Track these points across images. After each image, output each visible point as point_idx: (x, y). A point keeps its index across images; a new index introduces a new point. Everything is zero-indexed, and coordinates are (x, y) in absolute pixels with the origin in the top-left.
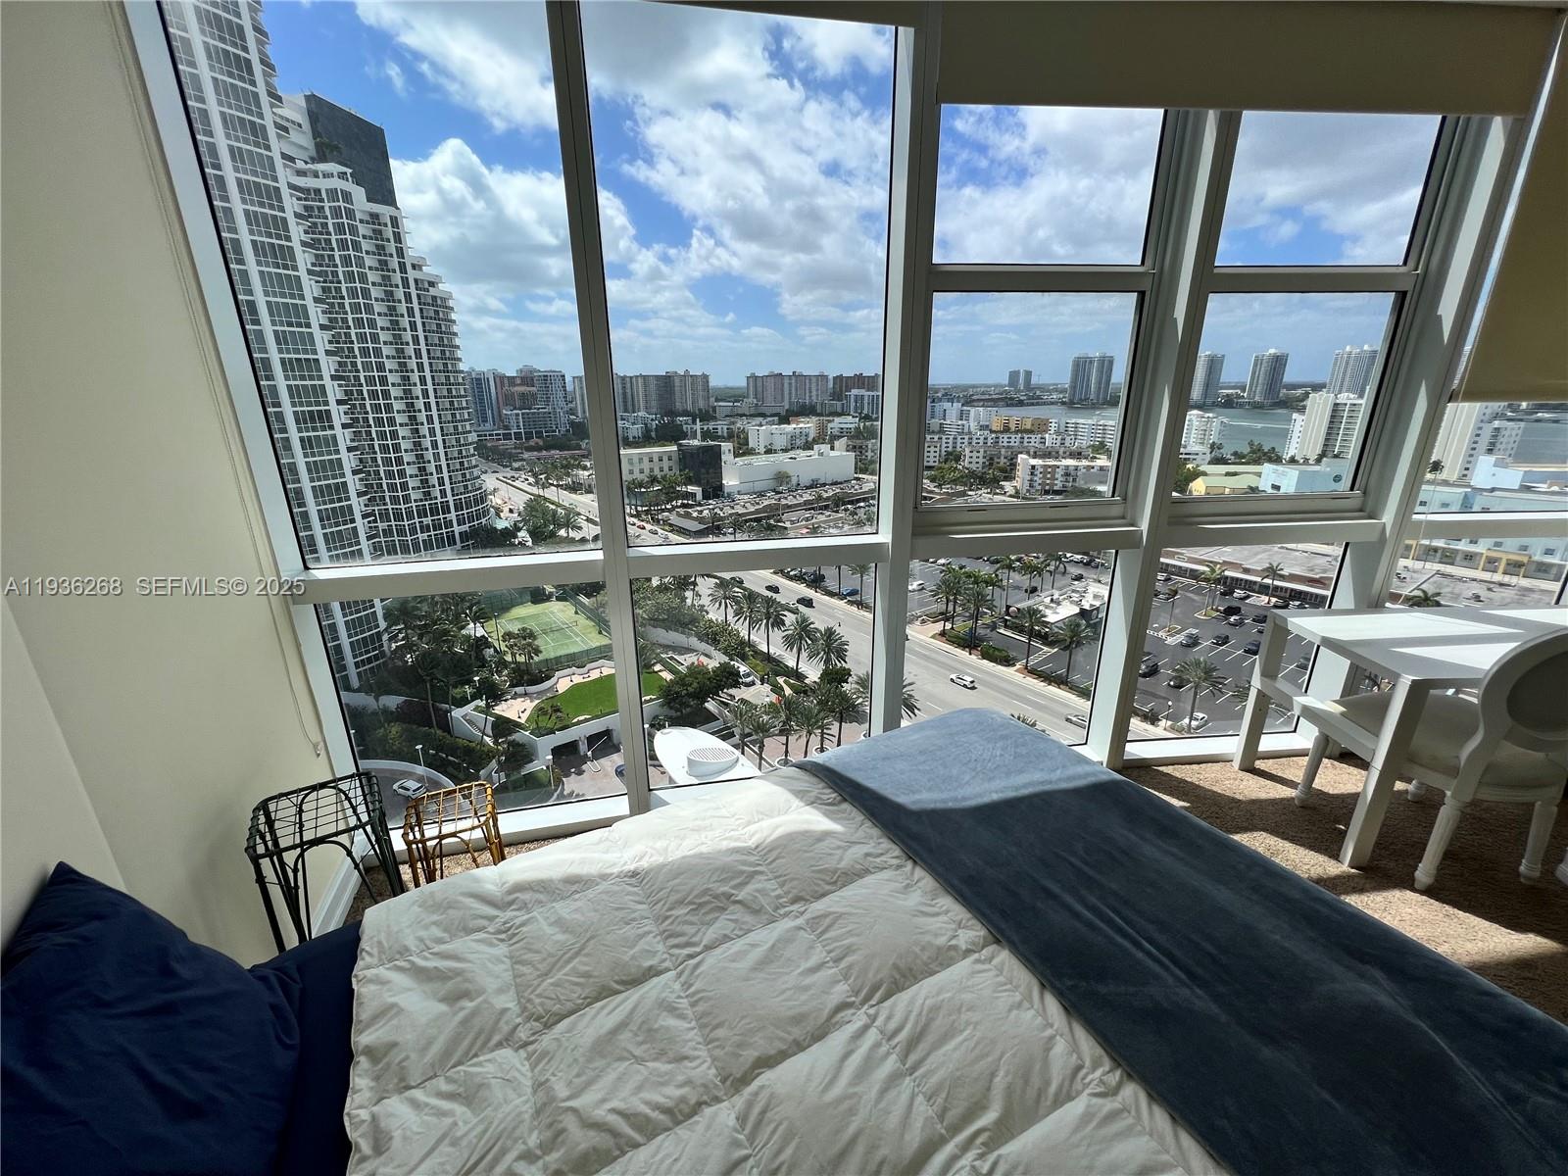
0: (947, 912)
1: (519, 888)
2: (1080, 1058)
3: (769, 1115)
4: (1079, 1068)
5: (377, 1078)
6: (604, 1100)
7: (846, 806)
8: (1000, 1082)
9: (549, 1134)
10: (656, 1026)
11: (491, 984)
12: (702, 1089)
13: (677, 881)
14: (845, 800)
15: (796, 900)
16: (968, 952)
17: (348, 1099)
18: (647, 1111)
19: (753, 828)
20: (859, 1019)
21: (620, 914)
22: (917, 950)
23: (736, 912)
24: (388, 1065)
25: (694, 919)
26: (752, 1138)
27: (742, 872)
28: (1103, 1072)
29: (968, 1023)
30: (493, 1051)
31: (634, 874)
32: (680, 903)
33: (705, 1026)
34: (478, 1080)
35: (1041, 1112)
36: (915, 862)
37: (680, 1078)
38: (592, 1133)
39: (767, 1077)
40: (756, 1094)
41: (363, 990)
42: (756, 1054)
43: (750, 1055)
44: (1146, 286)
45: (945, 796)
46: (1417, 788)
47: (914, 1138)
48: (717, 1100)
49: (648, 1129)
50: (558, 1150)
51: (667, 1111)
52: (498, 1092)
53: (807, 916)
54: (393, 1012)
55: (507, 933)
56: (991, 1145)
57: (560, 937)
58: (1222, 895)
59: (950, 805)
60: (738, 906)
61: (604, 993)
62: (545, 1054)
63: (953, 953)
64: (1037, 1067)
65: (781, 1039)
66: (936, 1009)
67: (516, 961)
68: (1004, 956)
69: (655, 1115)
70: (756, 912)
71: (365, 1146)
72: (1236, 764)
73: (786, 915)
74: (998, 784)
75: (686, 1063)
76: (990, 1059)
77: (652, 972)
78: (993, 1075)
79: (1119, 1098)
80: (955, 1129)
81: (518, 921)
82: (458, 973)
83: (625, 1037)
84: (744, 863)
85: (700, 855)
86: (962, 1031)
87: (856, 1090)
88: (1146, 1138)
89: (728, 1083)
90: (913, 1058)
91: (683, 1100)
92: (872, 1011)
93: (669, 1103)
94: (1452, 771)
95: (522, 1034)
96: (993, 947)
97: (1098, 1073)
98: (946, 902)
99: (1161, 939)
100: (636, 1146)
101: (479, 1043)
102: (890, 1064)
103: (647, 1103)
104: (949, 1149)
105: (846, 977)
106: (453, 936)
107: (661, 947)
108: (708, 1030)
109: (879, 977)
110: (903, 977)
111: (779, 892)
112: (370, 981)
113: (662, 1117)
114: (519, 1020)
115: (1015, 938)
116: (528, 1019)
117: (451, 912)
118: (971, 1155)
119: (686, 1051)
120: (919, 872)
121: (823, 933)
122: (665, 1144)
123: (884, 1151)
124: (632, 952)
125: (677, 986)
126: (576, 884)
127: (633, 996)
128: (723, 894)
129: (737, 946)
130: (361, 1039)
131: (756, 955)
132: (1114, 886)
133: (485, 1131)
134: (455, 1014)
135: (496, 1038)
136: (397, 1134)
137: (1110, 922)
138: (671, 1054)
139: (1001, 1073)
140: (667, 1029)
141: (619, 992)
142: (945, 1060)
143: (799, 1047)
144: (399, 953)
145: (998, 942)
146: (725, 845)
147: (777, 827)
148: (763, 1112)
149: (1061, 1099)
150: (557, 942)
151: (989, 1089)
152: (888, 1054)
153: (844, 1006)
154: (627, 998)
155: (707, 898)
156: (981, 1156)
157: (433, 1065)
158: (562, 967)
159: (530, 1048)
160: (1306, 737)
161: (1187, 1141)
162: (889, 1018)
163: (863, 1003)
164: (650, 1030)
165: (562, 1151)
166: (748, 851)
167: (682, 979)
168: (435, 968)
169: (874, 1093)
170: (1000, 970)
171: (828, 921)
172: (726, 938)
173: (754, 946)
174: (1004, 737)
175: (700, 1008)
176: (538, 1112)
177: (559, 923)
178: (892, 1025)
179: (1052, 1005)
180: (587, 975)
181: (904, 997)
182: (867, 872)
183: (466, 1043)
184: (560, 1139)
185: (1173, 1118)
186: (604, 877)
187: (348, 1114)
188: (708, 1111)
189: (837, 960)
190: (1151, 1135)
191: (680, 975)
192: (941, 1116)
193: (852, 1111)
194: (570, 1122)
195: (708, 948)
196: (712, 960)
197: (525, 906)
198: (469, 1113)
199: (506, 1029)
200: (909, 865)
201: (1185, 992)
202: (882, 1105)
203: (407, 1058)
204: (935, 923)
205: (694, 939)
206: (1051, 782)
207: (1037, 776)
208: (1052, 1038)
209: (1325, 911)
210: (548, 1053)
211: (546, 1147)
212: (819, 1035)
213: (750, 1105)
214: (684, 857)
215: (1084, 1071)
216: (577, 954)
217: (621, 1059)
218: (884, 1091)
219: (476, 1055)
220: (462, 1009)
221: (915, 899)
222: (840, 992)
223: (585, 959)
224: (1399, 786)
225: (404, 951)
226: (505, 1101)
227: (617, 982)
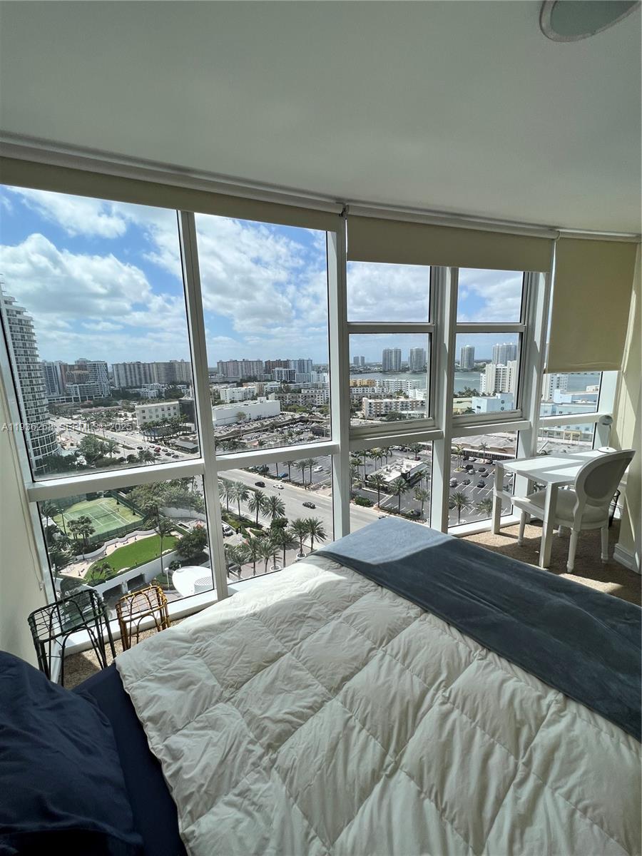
0: (402, 604)
1: (197, 631)
2: (469, 648)
3: (356, 697)
4: (471, 652)
5: (160, 730)
6: (280, 710)
7: (343, 568)
8: (444, 662)
9: (258, 731)
10: (291, 676)
11: (203, 676)
12: (322, 696)
13: (277, 613)
14: (343, 566)
15: (334, 612)
16: (416, 618)
17: (149, 742)
18: (301, 709)
19: (304, 584)
20: (380, 653)
21: (256, 633)
22: (395, 620)
23: (311, 622)
24: (164, 723)
25: (292, 628)
26: (350, 709)
27: (308, 604)
28: (480, 652)
29: (425, 644)
30: (214, 705)
31: (254, 615)
32: (282, 622)
33: (313, 671)
34: (214, 718)
35: (462, 670)
36: (382, 586)
37: (311, 694)
38: (279, 725)
39: (348, 684)
40: (347, 691)
41: (134, 693)
42: (342, 676)
43: (338, 678)
44: (432, 331)
45: (386, 556)
46: (561, 531)
47: (417, 691)
48: (330, 699)
49: (304, 717)
50: (265, 736)
51: (310, 708)
52: (227, 720)
53: (343, 617)
54: (155, 700)
55: (200, 653)
56: (446, 687)
57: (229, 648)
58: (505, 577)
59: (390, 560)
60: (310, 619)
61: (260, 668)
62: (241, 700)
63: (409, 619)
64: (456, 654)
65: (351, 668)
66: (410, 642)
67: (209, 665)
68: (430, 616)
69: (305, 710)
70: (319, 620)
71: (168, 759)
72: (493, 531)
73: (333, 619)
74: (407, 548)
75: (311, 687)
76: (437, 655)
77: (280, 655)
78: (440, 660)
79: (488, 659)
80: (431, 684)
81: (204, 646)
82: (183, 675)
83: (278, 683)
84: (307, 600)
85: (284, 601)
86: (423, 647)
87: (389, 678)
88: (501, 670)
89: (332, 691)
90: (407, 662)
91: (316, 702)
92: (384, 649)
93: (311, 704)
94: (571, 519)
95: (226, 694)
96: (425, 614)
97: (478, 652)
98: (400, 600)
99: (488, 597)
100: (301, 725)
101: (207, 702)
102: (399, 666)
103: (300, 707)
104: (432, 692)
105: (368, 638)
106: (171, 660)
107: (279, 644)
108: (315, 673)
109: (383, 634)
110: (393, 633)
111: (326, 609)
112: (136, 688)
113: (308, 711)
114: (222, 689)
115: (433, 608)
116: (227, 688)
117: (166, 649)
118: (440, 692)
119: (309, 682)
120: (385, 590)
121: (353, 622)
122: (313, 721)
123: (408, 698)
124: (267, 648)
125: (294, 658)
126: (226, 625)
127: (275, 666)
128: (302, 614)
129: (316, 635)
130: (143, 715)
131: (326, 637)
132: (465, 581)
133: (228, 736)
134: (188, 693)
135: (214, 700)
136: (184, 748)
137: (467, 595)
138: (303, 686)
139: (443, 659)
140: (298, 676)
141: (268, 666)
142: (420, 660)
143: (358, 670)
144: (146, 673)
145: (426, 611)
146: (295, 594)
147: (317, 582)
148: (353, 697)
149: (468, 663)
150: (228, 651)
151: (440, 666)
152: (396, 664)
153: (371, 650)
154: (272, 668)
155: (294, 618)
156: (444, 691)
157: (187, 718)
158: (236, 661)
159: (232, 700)
160: (517, 516)
161: (515, 667)
162: (392, 649)
163: (379, 646)
164: (289, 678)
165: (268, 735)
166: (306, 595)
167: (295, 655)
168: (170, 675)
169: (396, 678)
170: (430, 622)
171: (352, 618)
172: (309, 634)
173: (323, 634)
174: (405, 528)
175: (308, 665)
176: (249, 724)
177: (225, 642)
178: (394, 653)
179: (454, 631)
180: (249, 662)
181: (395, 641)
182: (363, 594)
183: (200, 704)
184: (265, 731)
185: (508, 661)
186: (240, 619)
187: (152, 748)
188: (328, 704)
189: (363, 632)
190: (502, 669)
191: (293, 653)
192: (425, 681)
193: (390, 687)
194: (267, 723)
195: (302, 639)
196: (305, 644)
197: (203, 639)
198: (215, 733)
199: (218, 694)
200: (380, 588)
201: (502, 615)
202: (401, 681)
203: (173, 717)
204: (399, 609)
205: (295, 637)
206: (429, 544)
207: (422, 542)
208: (458, 643)
209: (542, 575)
210: (242, 699)
211: (259, 737)
212: (365, 664)
213: (345, 697)
214: (276, 603)
215: (472, 653)
216: (241, 654)
217: (281, 693)
218: (400, 677)
219: (207, 708)
220: (191, 690)
221: (386, 602)
222: (368, 644)
223: (246, 655)
224: (555, 532)
225: (148, 672)
226: (232, 722)
227: (265, 662)
